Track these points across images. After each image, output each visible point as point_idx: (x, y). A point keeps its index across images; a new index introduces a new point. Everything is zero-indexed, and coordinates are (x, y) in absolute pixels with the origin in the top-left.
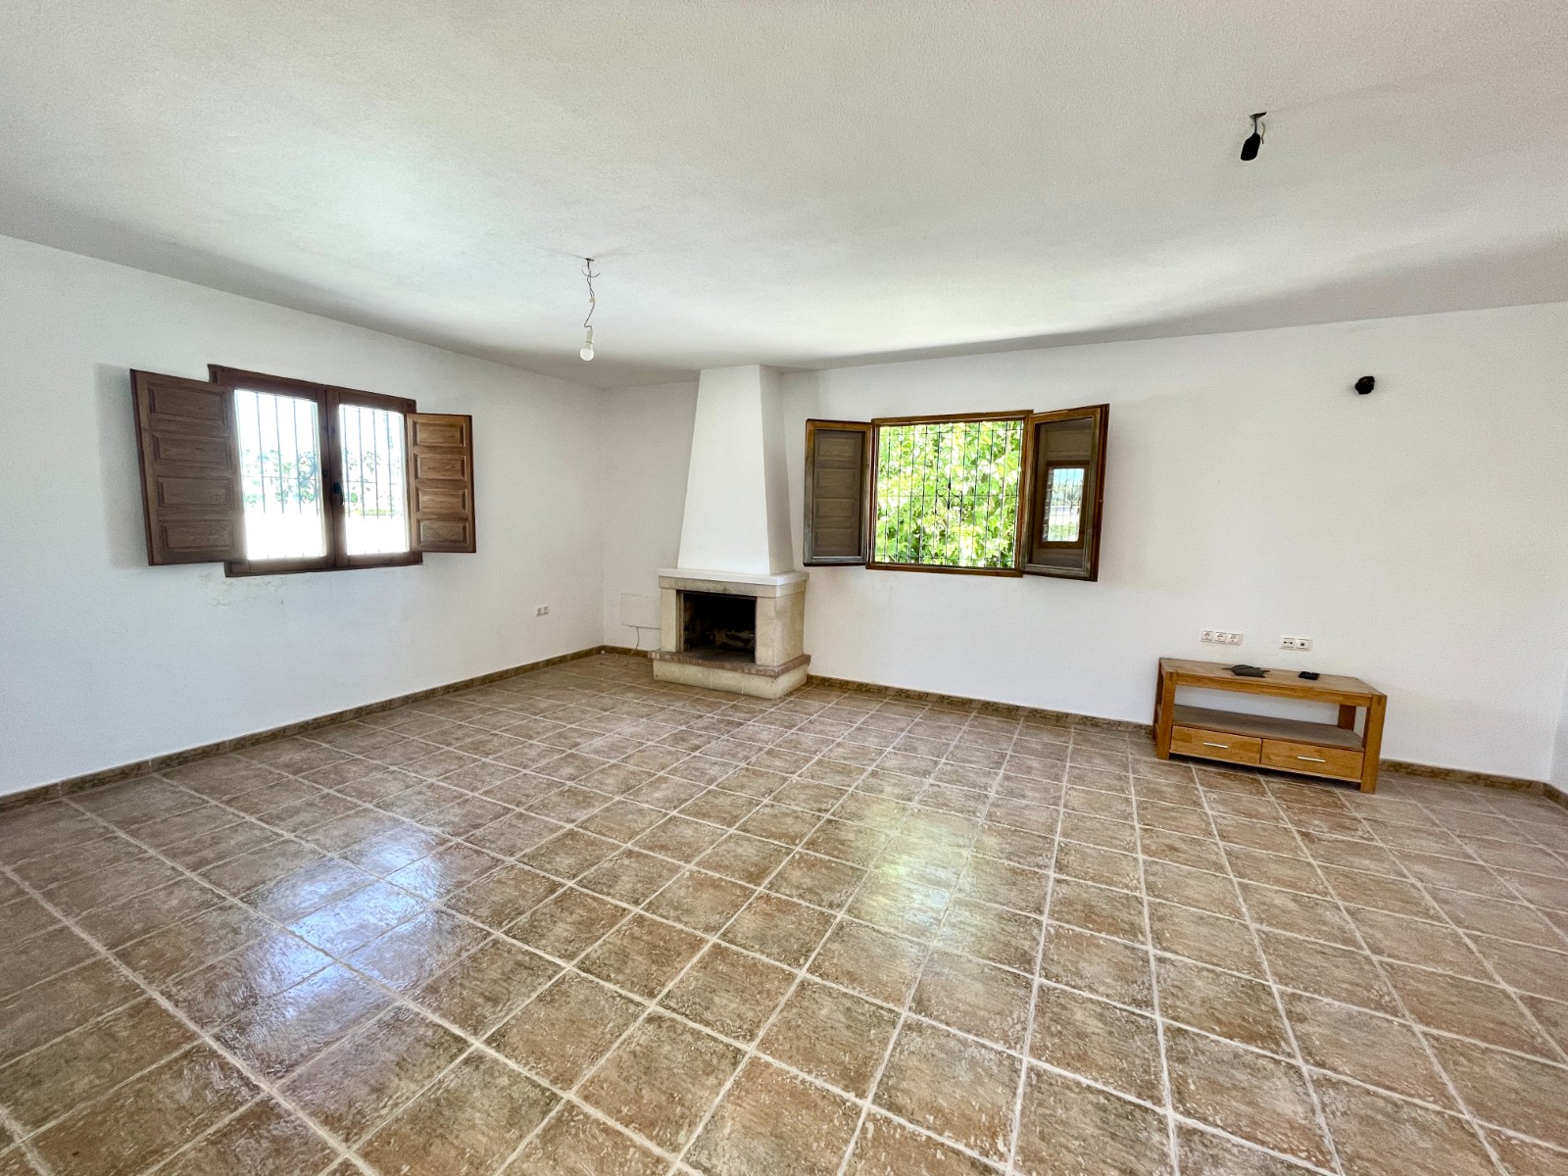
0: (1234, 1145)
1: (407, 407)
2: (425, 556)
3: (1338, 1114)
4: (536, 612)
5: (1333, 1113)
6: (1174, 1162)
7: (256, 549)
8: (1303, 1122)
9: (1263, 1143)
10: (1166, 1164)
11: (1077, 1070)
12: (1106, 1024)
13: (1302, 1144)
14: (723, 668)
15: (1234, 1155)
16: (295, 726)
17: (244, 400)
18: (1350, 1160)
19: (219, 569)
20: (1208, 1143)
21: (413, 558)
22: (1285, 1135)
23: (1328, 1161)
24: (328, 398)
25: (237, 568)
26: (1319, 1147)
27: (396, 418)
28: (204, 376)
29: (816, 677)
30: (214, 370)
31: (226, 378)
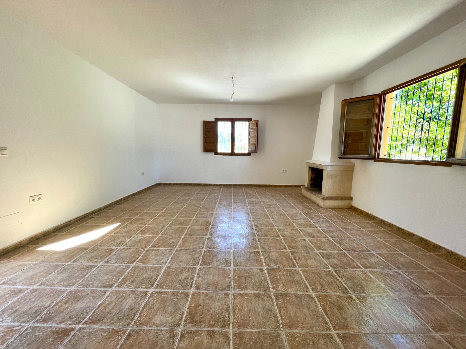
0: (142, 302)
1: (249, 120)
2: (252, 154)
3: (157, 334)
4: (282, 171)
5: (157, 333)
6: (137, 289)
7: (219, 151)
8: (152, 322)
9: (143, 309)
10: (135, 288)
11: (164, 274)
12: (184, 279)
13: (143, 319)
14: (312, 193)
15: (138, 302)
16: (223, 184)
17: (219, 123)
18: (137, 332)
19: (213, 154)
20: (142, 297)
21: (249, 154)
22: (147, 315)
23: (137, 325)
24: (233, 121)
25: (217, 154)
26: (143, 324)
27: (247, 123)
28: (214, 120)
29: (354, 207)
30: (216, 119)
31: (217, 120)
